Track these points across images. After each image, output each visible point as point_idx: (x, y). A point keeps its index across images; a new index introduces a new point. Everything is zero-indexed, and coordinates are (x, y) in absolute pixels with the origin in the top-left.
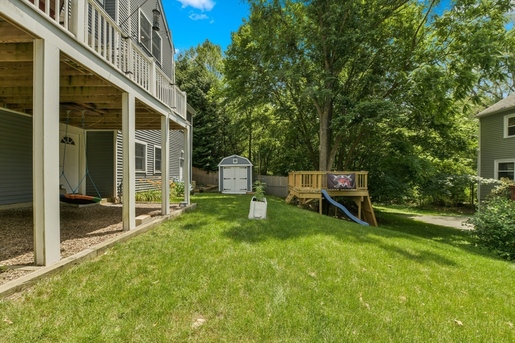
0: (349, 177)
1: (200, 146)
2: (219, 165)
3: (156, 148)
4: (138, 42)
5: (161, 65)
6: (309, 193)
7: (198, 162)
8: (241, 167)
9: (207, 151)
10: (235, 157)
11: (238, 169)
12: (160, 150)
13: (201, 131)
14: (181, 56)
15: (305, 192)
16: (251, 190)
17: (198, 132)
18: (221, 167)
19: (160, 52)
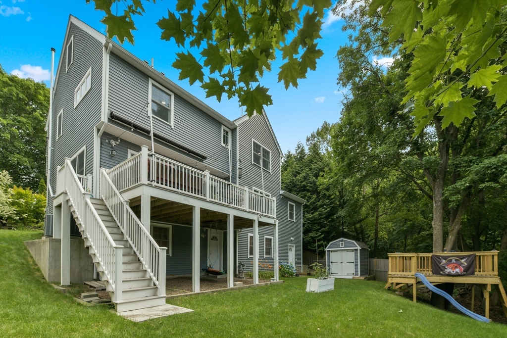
0: (463, 261)
1: (314, 231)
2: (327, 249)
3: (266, 239)
4: (252, 164)
5: (271, 172)
6: (400, 277)
7: (312, 247)
8: (347, 250)
9: (320, 235)
10: (342, 241)
11: (345, 253)
12: (271, 239)
13: (313, 217)
14: (299, 147)
15: (394, 276)
16: (359, 275)
17: (312, 218)
18: (328, 251)
19: (269, 162)
